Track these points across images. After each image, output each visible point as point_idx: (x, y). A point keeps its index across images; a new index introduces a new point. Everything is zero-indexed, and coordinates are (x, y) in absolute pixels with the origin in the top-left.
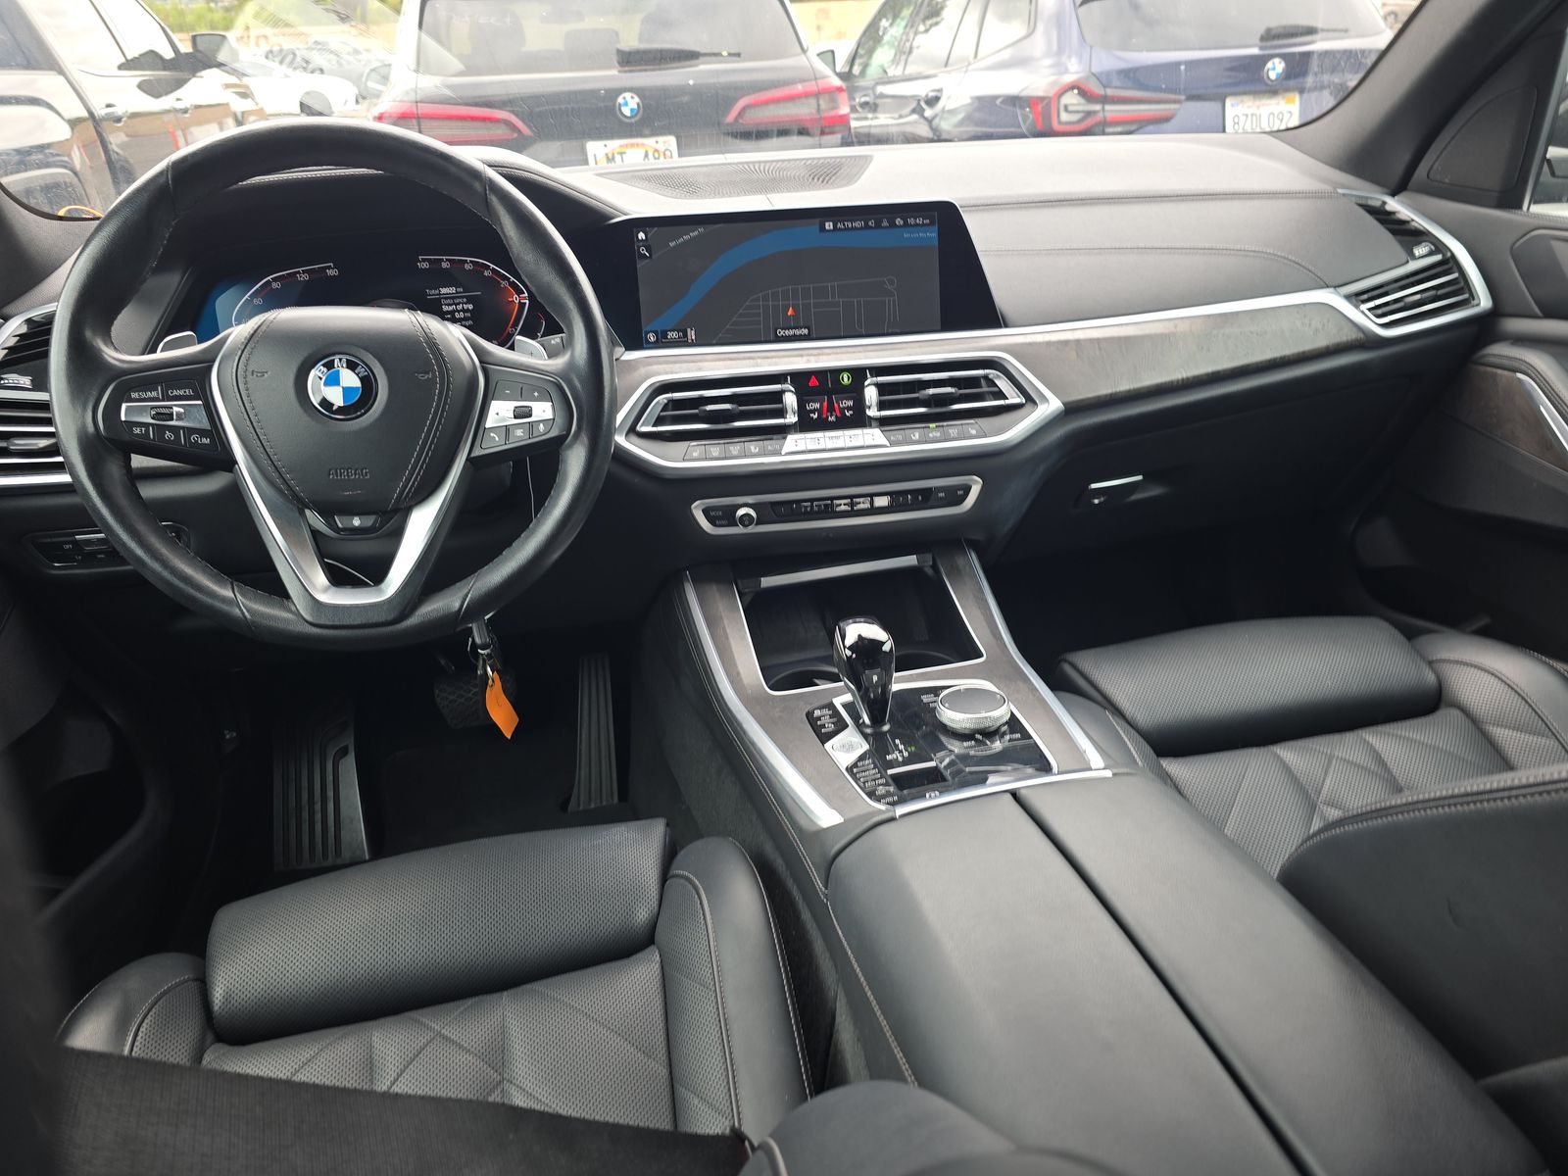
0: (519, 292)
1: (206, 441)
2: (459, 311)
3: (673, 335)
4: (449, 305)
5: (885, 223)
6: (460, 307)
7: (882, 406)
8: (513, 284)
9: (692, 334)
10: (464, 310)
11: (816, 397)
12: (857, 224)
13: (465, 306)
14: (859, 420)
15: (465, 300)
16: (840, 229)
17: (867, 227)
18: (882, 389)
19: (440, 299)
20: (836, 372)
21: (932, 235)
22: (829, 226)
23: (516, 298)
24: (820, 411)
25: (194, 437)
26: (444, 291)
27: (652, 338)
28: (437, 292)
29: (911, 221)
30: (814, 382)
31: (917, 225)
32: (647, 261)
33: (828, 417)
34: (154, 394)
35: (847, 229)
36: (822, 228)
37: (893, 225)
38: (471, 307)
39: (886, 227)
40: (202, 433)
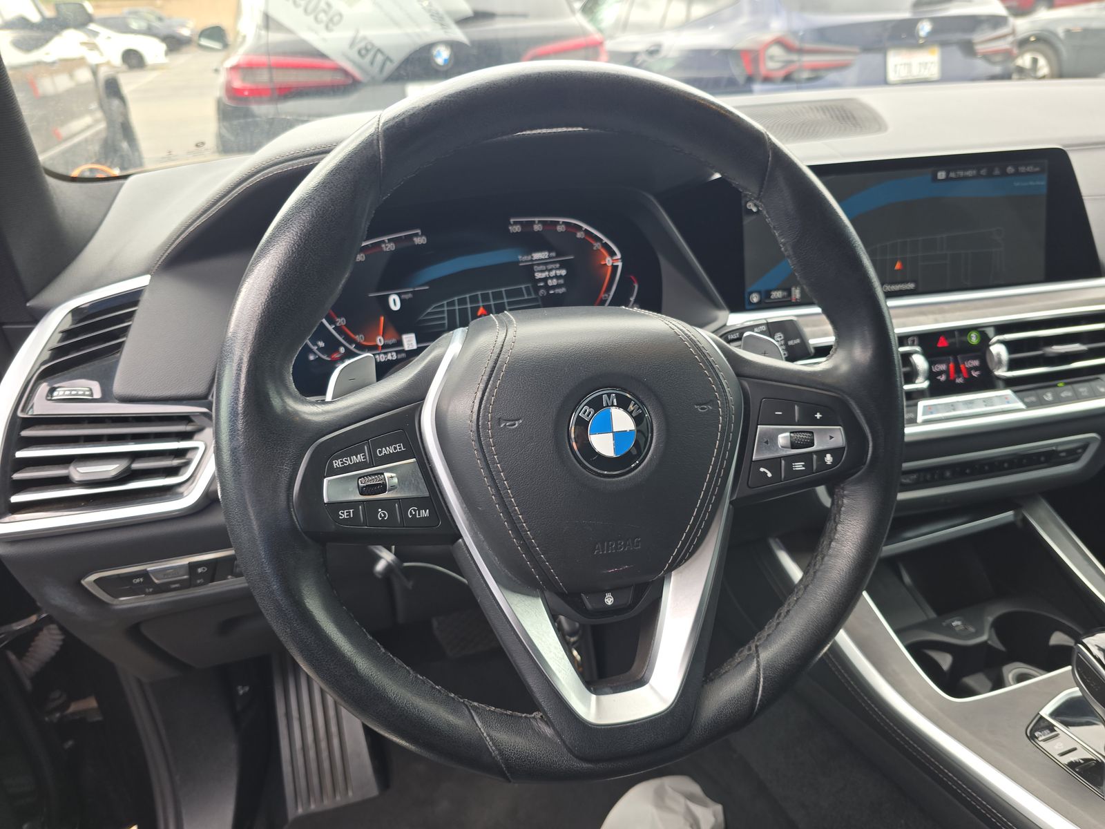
0: (612, 254)
1: (425, 513)
2: (552, 278)
3: (777, 295)
4: (542, 271)
5: (997, 172)
6: (553, 273)
7: (1013, 365)
8: (606, 246)
9: (796, 293)
10: (557, 277)
11: (944, 358)
12: (970, 173)
13: (559, 272)
14: (986, 381)
15: (558, 265)
16: (952, 179)
17: (978, 176)
18: (1011, 346)
19: (533, 265)
20: (965, 331)
21: (1041, 183)
22: (941, 175)
23: (609, 261)
24: (946, 372)
25: (411, 511)
26: (537, 256)
27: (755, 298)
28: (529, 258)
29: (1022, 169)
30: (942, 343)
31: (1027, 173)
32: (753, 217)
33: (955, 380)
34: (359, 458)
35: (959, 178)
36: (935, 178)
37: (1004, 174)
38: (563, 272)
39: (998, 176)
40: (420, 503)
